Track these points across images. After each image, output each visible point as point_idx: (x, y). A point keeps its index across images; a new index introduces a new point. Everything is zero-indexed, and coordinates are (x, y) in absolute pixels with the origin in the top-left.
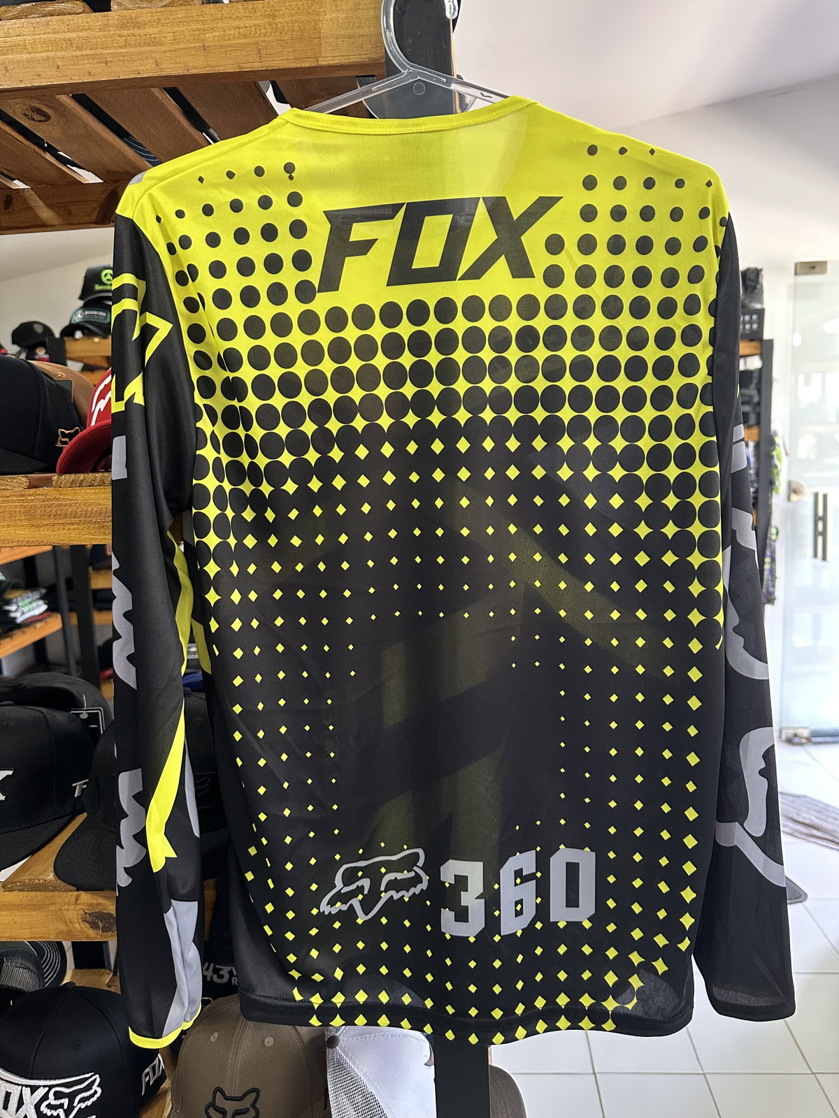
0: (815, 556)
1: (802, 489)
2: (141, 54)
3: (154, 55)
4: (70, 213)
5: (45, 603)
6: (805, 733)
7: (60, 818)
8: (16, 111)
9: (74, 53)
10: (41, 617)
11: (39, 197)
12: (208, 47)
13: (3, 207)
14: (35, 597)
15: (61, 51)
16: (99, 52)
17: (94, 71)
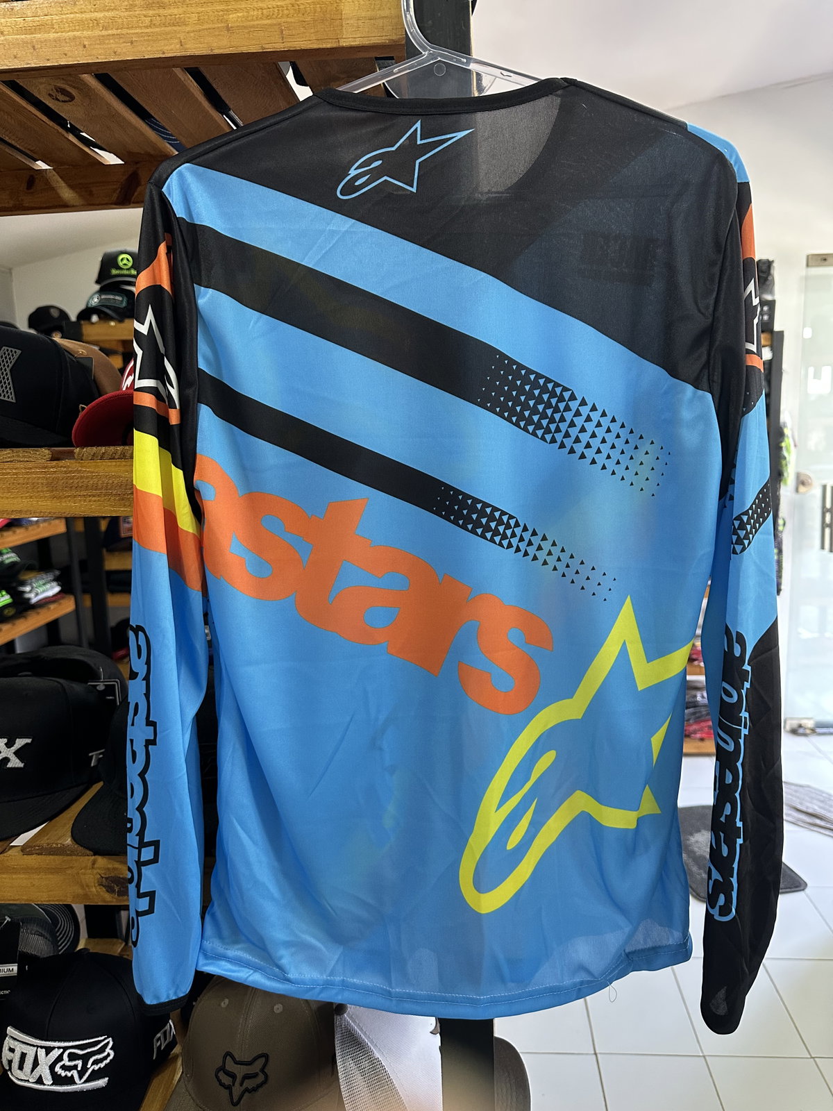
0: (823, 547)
1: (810, 481)
2: (167, 34)
3: (178, 35)
4: (91, 194)
5: (59, 585)
6: (810, 724)
7: (76, 786)
8: (41, 91)
9: (100, 33)
10: (54, 598)
11: (61, 178)
12: (231, 27)
13: (25, 187)
14: (49, 579)
15: (87, 30)
16: (124, 31)
17: (119, 50)
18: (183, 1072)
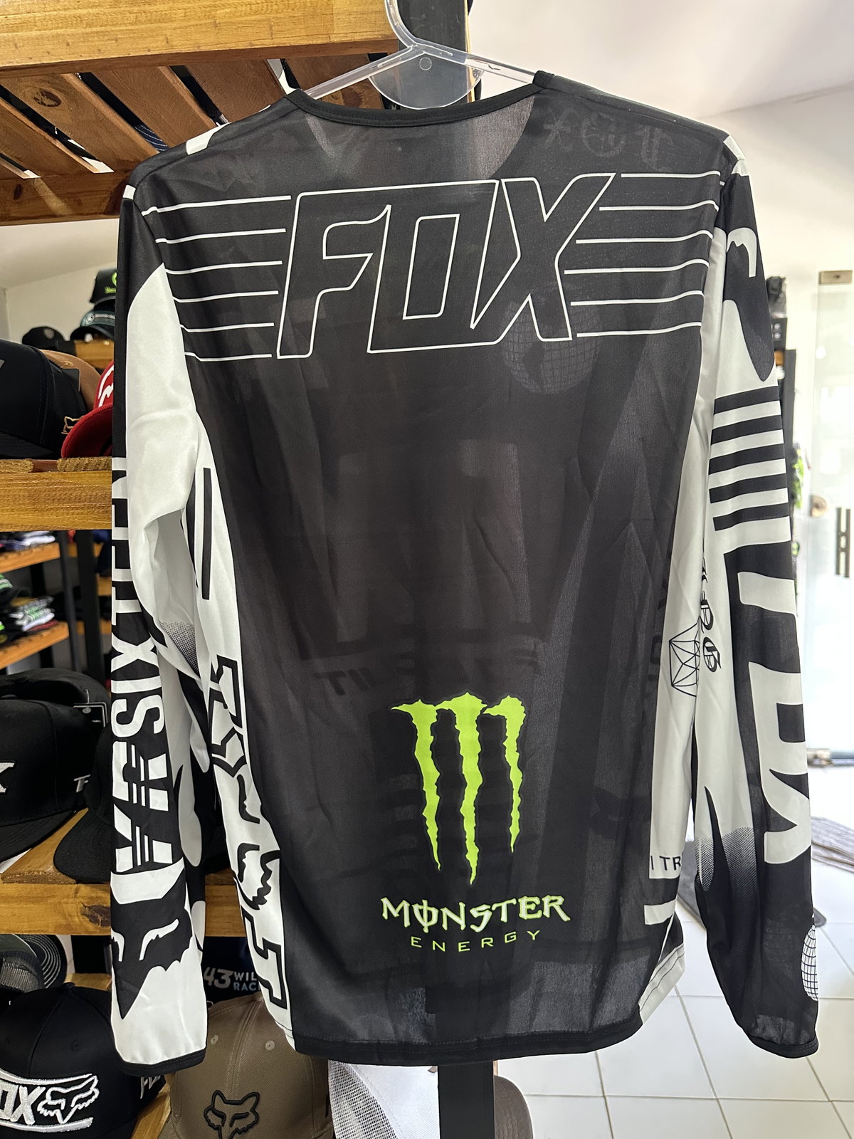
0: (838, 572)
1: (824, 504)
2: (152, 31)
3: (164, 32)
4: (80, 203)
5: (52, 612)
6: (826, 755)
7: (61, 812)
8: (26, 93)
9: (84, 30)
10: (47, 626)
11: (49, 187)
12: (219, 23)
13: (13, 197)
14: (42, 606)
15: (71, 28)
16: (109, 28)
17: (103, 48)
18: (171, 1113)
